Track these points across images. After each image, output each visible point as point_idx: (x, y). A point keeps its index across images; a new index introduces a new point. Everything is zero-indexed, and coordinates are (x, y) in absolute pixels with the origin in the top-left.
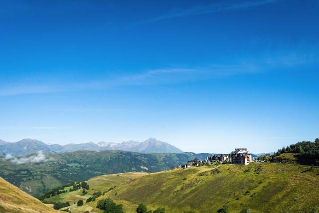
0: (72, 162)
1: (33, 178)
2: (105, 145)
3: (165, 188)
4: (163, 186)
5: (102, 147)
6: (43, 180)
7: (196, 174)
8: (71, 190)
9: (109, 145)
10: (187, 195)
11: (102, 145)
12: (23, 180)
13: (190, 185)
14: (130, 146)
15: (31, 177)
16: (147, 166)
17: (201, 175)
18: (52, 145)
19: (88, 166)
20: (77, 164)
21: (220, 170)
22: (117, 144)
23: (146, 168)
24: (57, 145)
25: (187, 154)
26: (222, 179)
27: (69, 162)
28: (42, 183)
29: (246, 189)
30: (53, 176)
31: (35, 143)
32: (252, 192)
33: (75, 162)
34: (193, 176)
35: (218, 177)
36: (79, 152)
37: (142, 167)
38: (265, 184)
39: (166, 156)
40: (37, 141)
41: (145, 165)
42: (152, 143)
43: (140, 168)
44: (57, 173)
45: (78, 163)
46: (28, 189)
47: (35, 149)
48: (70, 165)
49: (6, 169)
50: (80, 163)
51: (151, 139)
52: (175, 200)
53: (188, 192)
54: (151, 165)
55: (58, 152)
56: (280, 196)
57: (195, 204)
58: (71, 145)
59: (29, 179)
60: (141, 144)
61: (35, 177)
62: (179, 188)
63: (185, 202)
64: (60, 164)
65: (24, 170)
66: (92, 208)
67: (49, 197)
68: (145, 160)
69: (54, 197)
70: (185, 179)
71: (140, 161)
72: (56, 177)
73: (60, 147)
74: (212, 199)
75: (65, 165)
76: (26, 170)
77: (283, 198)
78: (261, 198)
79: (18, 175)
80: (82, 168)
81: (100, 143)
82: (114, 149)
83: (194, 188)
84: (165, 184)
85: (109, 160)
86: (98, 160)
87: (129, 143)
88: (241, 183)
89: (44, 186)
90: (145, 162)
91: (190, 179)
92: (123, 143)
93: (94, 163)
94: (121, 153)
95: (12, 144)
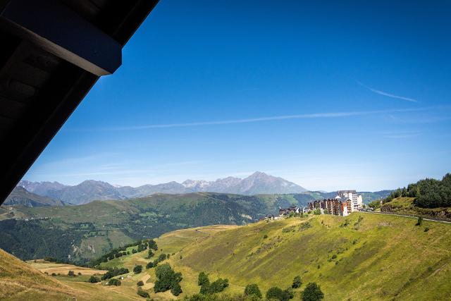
0: (146, 211)
1: (97, 234)
2: (193, 185)
3: (238, 250)
4: (236, 248)
5: (188, 188)
6: (109, 237)
7: (282, 230)
8: (134, 252)
9: (198, 185)
10: (261, 261)
11: (189, 186)
12: (84, 237)
13: (269, 246)
14: (228, 185)
15: (94, 233)
16: (250, 214)
17: (287, 231)
18: (122, 188)
19: (167, 216)
20: (154, 214)
21: (311, 223)
22: (210, 183)
23: (248, 217)
24: (129, 188)
25: (311, 195)
26: (309, 237)
27: (143, 211)
28: (109, 240)
29: (335, 252)
30: (122, 231)
31: (100, 186)
32: (339, 257)
33: (151, 210)
34: (277, 232)
35: (306, 234)
36: (155, 196)
37: (243, 216)
38: (358, 246)
39: (279, 199)
40: (103, 182)
41: (247, 212)
42: (259, 178)
43: (240, 217)
44: (127, 227)
45: (155, 211)
46: (90, 248)
47: (100, 194)
48: (144, 215)
49: (63, 222)
50: (157, 212)
51: (257, 174)
52: (245, 268)
53: (264, 256)
54: (257, 212)
55: (130, 196)
56: (367, 263)
57: (267, 273)
58: (147, 187)
59: (92, 236)
60: (244, 181)
61: (99, 233)
62: (255, 250)
63: (256, 271)
64: (131, 215)
65: (85, 224)
66: (149, 277)
67: (106, 261)
68: (247, 205)
69: (112, 261)
70: (266, 237)
71: (240, 207)
72: (126, 232)
73: (132, 190)
74: (289, 267)
75: (138, 215)
76: (87, 223)
77: (370, 267)
78: (346, 266)
79: (78, 230)
80: (159, 219)
81: (185, 183)
82: (204, 190)
83: (273, 250)
84: (239, 244)
85: (196, 207)
86: (181, 207)
87: (226, 180)
88: (331, 244)
89: (111, 245)
90: (248, 208)
91: (272, 236)
92: (218, 181)
93: (176, 212)
94: (214, 195)
95: (71, 188)
